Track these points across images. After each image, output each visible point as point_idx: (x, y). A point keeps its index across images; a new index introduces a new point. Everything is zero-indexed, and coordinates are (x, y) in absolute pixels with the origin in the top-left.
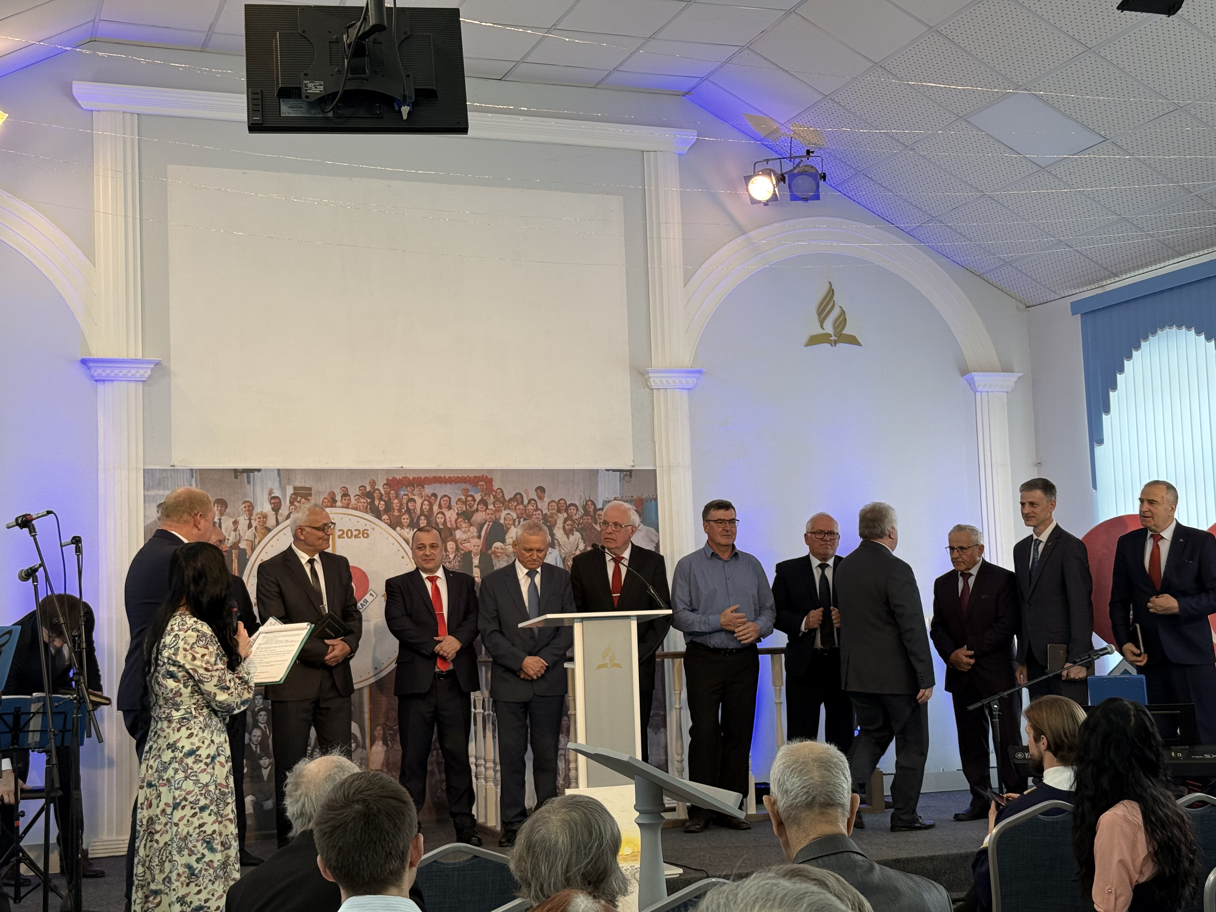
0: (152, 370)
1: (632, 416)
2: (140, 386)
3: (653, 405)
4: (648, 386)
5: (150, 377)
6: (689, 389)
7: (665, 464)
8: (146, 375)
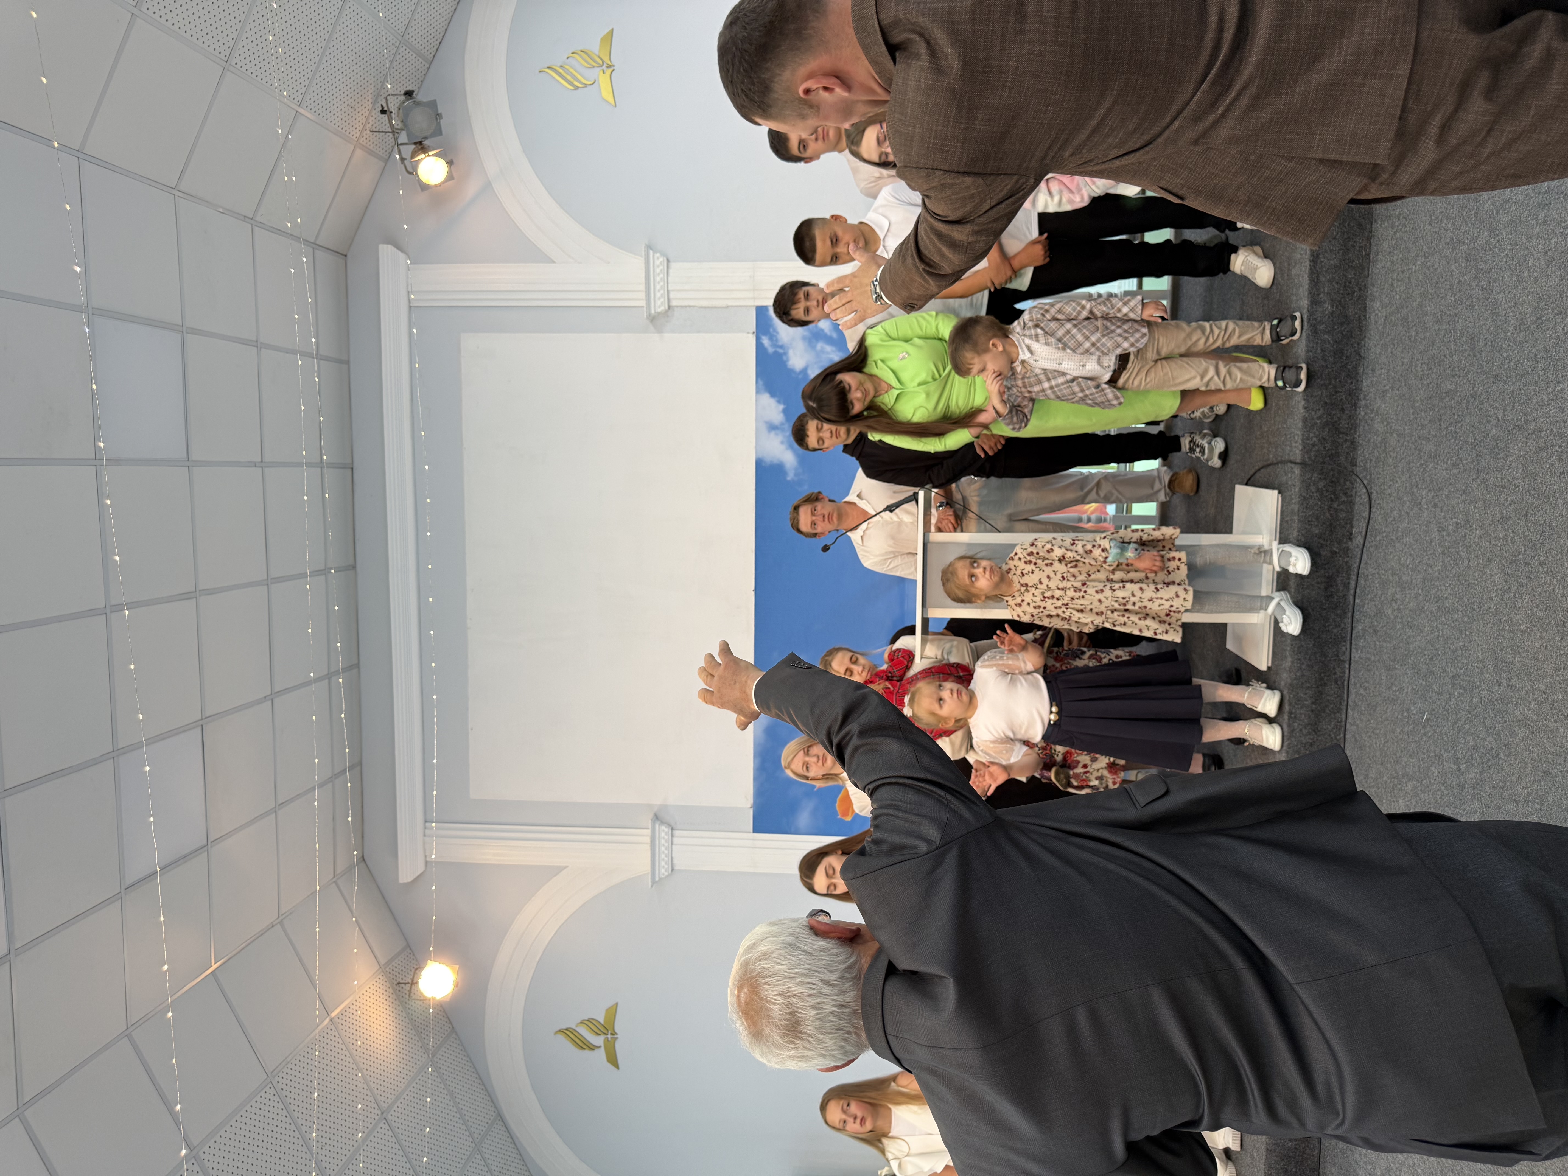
0: (661, 823)
1: (699, 332)
2: (676, 833)
3: (686, 307)
4: (666, 312)
5: (668, 826)
6: (668, 261)
7: (750, 295)
8: (667, 829)
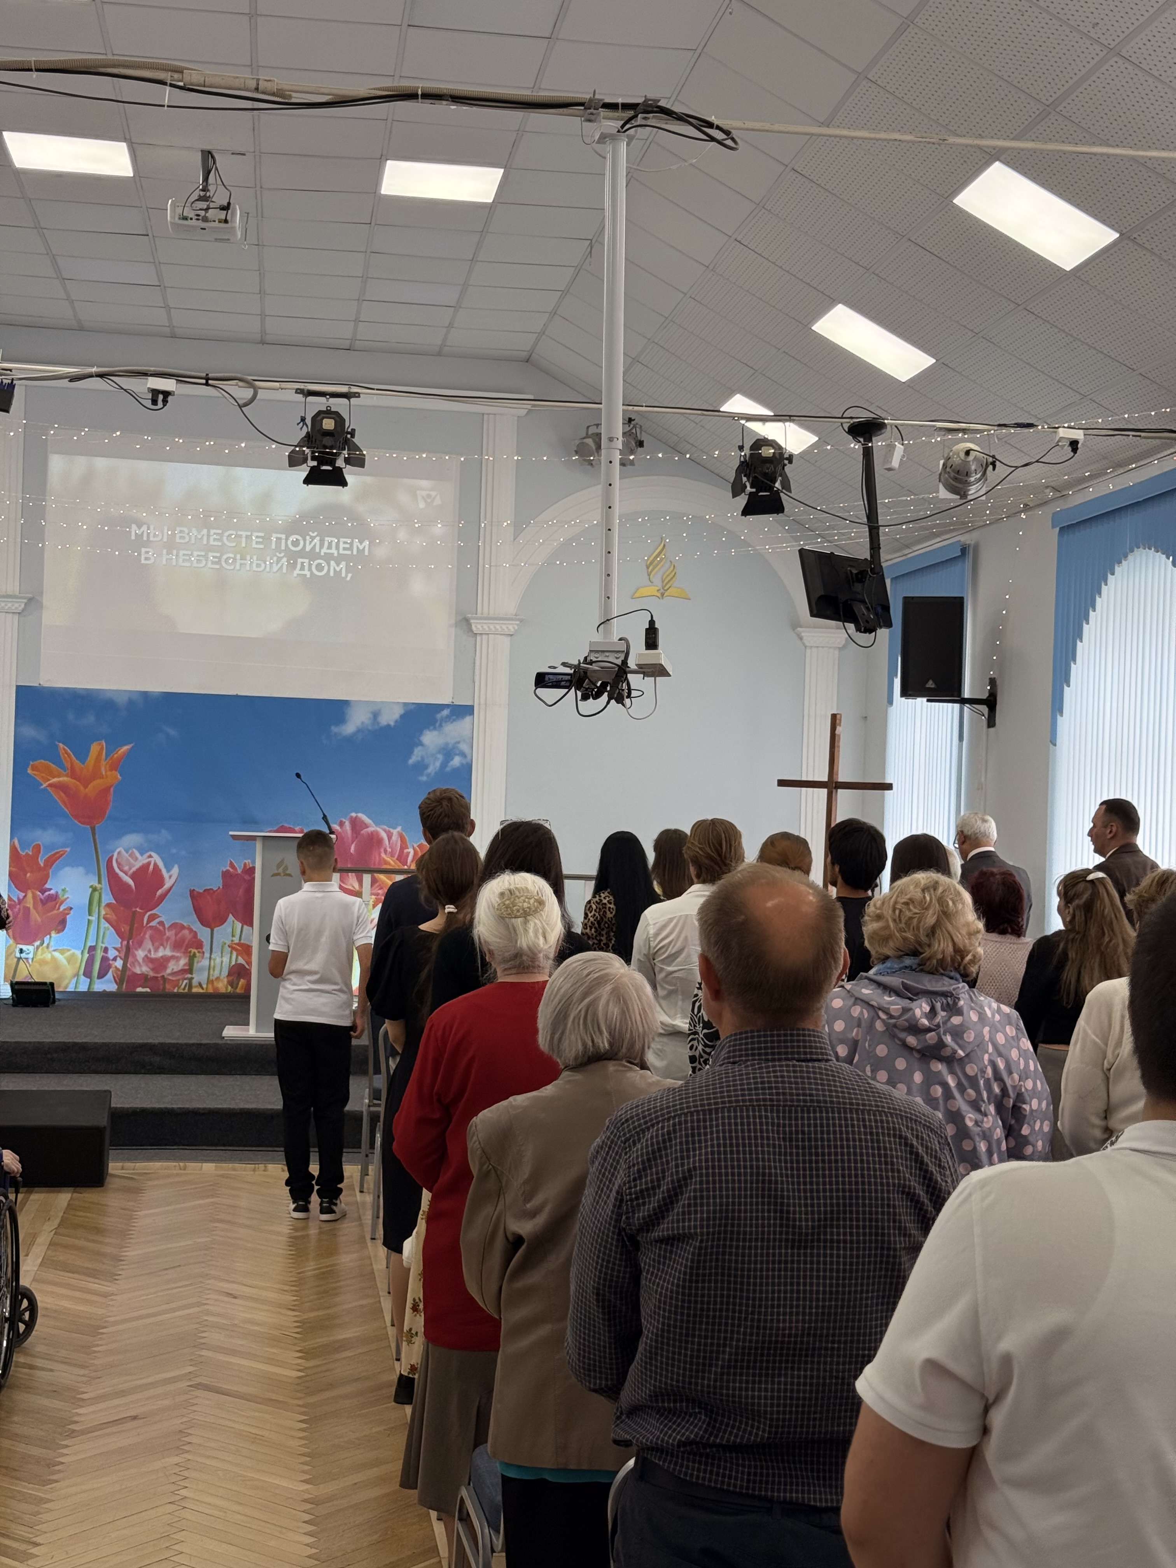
0: (26, 604)
1: (455, 657)
2: (16, 617)
4: (472, 631)
5: (23, 610)
6: (511, 635)
7: (482, 701)
8: (21, 608)
